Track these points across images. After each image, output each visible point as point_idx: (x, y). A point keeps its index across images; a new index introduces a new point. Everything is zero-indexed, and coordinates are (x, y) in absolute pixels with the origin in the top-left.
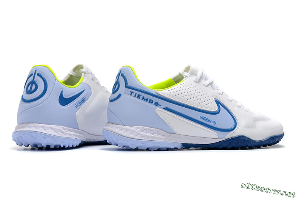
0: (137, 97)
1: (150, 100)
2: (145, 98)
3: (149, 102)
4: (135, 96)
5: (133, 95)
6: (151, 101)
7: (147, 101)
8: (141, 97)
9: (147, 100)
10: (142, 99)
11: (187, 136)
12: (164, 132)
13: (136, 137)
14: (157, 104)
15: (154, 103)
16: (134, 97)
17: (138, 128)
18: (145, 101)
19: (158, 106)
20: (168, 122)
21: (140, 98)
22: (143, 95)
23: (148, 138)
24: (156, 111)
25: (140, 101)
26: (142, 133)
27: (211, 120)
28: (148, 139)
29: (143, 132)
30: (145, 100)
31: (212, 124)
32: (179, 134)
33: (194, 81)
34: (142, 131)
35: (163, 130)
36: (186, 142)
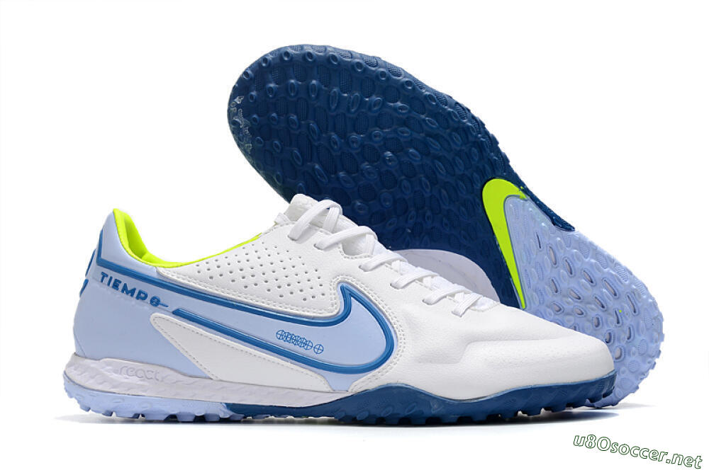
0: (113, 287)
1: (140, 292)
2: (129, 288)
3: (138, 298)
4: (109, 284)
5: (106, 280)
6: (142, 296)
7: (132, 295)
8: (121, 287)
9: (132, 292)
10: (123, 291)
11: (243, 386)
12: (176, 374)
13: (100, 387)
14: (155, 302)
15: (148, 300)
16: (107, 286)
17: (108, 364)
18: (129, 297)
19: (159, 306)
20: (184, 349)
21: (117, 290)
22: (124, 279)
23: (129, 390)
24: (151, 319)
25: (119, 295)
26: (115, 376)
27: (310, 341)
28: (128, 393)
29: (120, 374)
30: (127, 293)
31: (310, 353)
32: (220, 378)
33: (288, 237)
34: (116, 372)
35: (172, 369)
36: (241, 401)
